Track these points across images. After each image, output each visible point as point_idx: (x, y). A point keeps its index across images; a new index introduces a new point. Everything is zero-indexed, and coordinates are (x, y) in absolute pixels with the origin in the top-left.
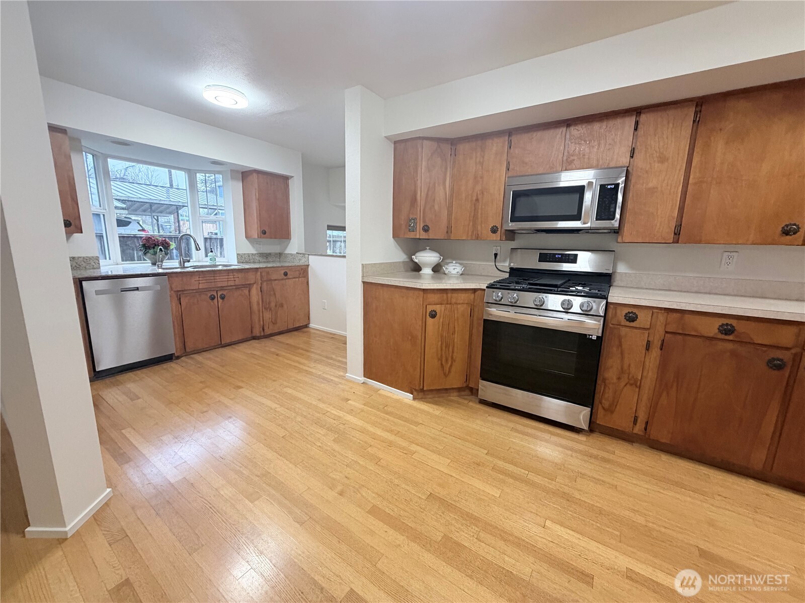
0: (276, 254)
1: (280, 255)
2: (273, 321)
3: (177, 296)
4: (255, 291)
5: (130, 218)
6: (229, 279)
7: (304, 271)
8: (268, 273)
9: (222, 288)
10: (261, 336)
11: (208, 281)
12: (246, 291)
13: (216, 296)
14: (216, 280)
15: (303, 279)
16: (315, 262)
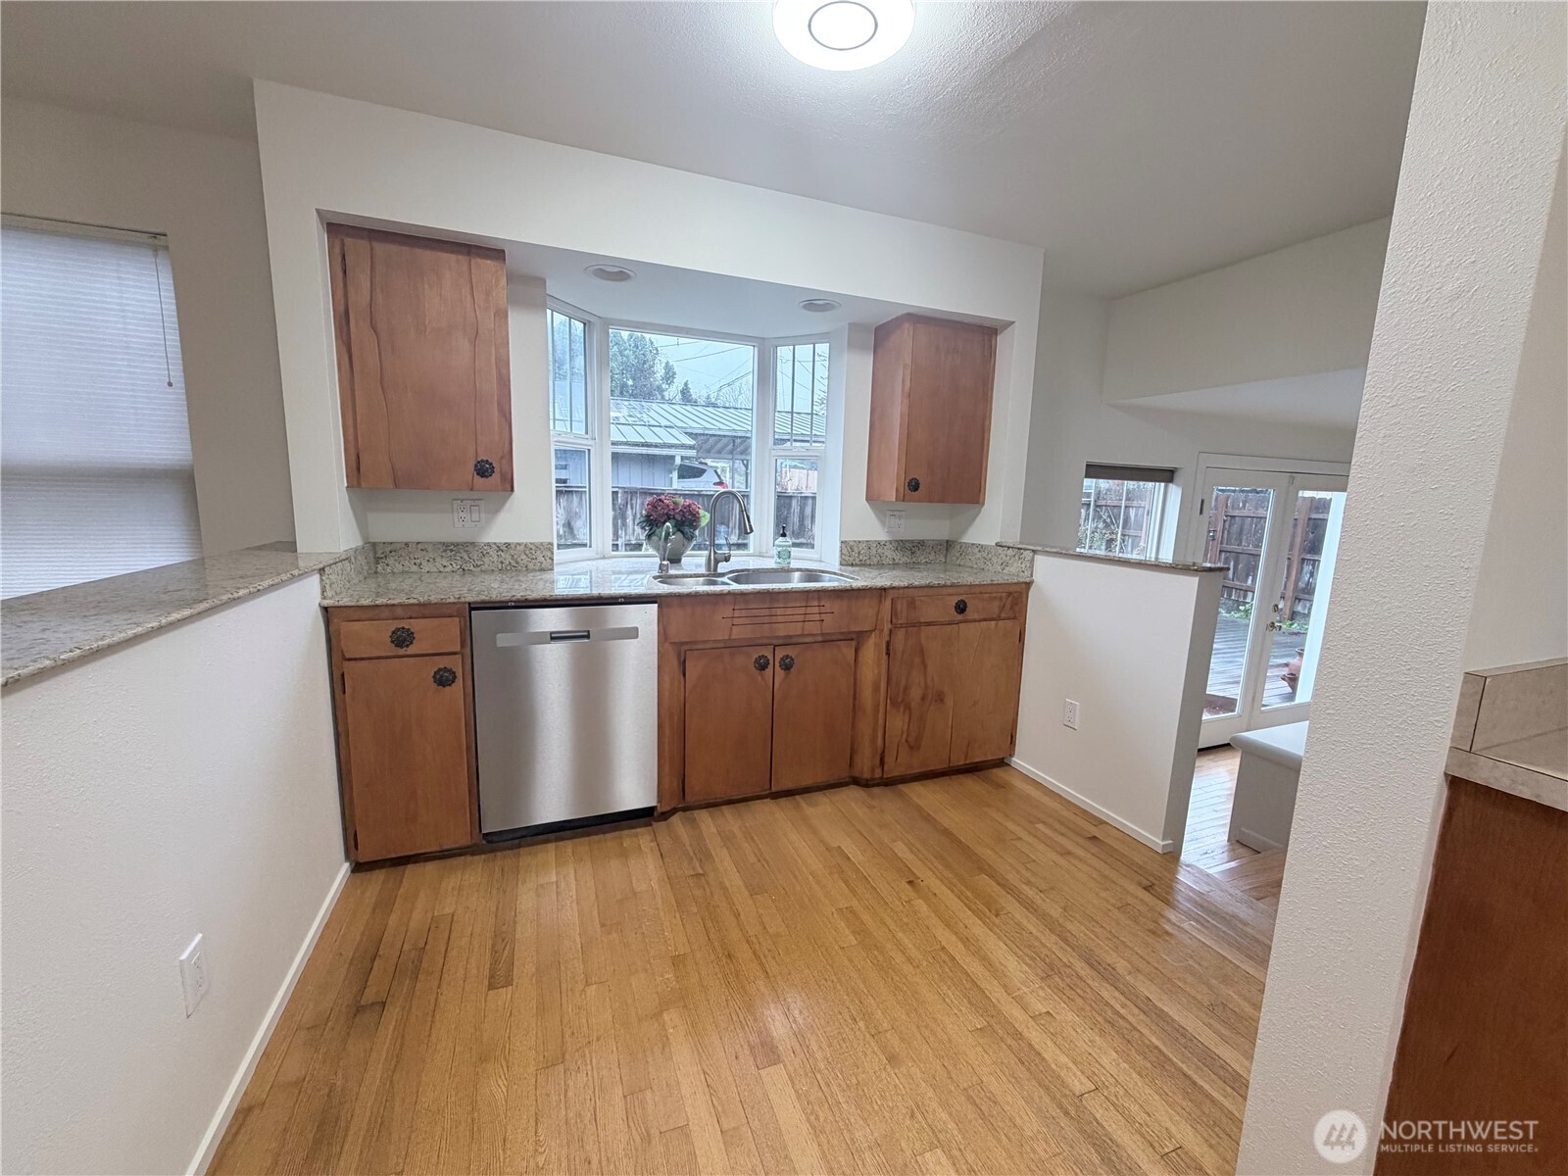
0: (940, 543)
1: (948, 545)
2: (911, 739)
3: (679, 655)
4: (871, 651)
5: (706, 464)
6: (808, 617)
7: (1013, 601)
8: (912, 604)
9: (788, 642)
10: (873, 779)
11: (756, 620)
12: (848, 651)
13: (771, 662)
14: (774, 619)
15: (1009, 623)
16: (1049, 575)
